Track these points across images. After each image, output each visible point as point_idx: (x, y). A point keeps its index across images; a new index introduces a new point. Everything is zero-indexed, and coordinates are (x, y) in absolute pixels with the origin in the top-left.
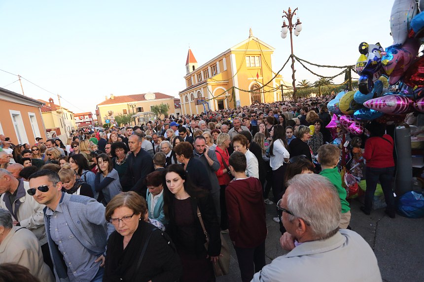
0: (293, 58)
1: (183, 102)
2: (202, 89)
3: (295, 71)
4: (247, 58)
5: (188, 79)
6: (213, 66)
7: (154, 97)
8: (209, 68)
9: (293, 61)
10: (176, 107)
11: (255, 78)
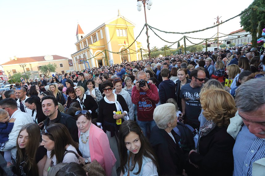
0: (147, 27)
1: (74, 61)
2: (86, 52)
3: (149, 36)
4: (117, 31)
5: (78, 45)
6: (93, 36)
7: (52, 58)
8: (91, 37)
9: (147, 29)
10: (70, 66)
11: (123, 45)
